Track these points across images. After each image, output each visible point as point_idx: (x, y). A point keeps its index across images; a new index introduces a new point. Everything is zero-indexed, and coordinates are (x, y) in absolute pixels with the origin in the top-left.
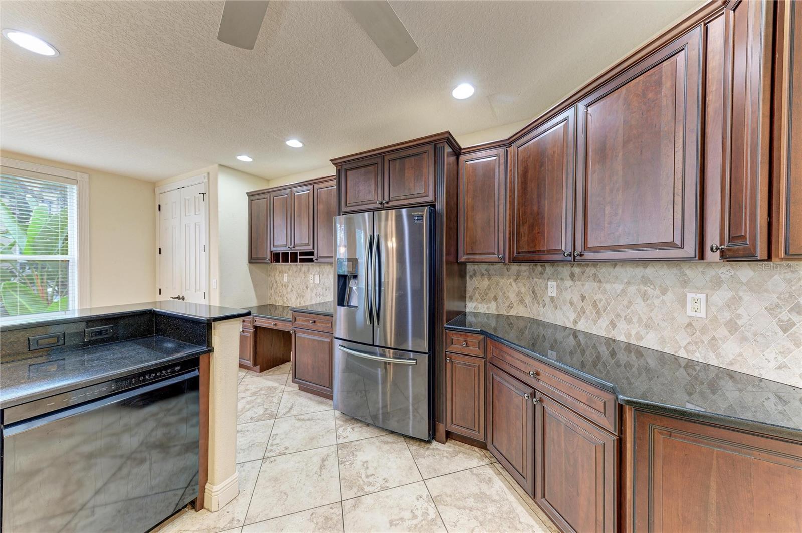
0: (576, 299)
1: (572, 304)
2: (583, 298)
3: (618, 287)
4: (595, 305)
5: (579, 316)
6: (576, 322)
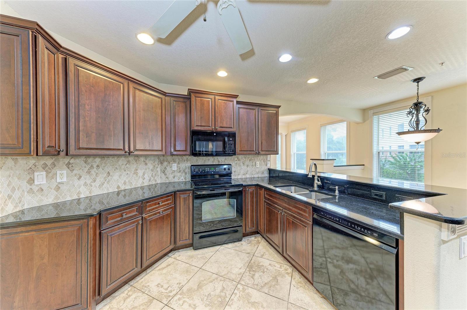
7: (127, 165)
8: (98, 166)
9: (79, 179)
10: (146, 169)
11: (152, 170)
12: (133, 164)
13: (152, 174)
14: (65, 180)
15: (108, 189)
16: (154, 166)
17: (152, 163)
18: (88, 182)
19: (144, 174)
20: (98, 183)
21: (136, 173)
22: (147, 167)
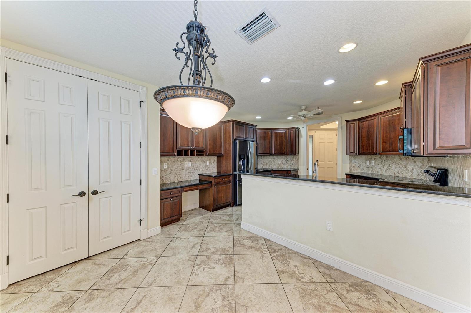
0: (263, 162)
1: (262, 164)
2: (264, 162)
3: (270, 160)
4: (266, 163)
5: (263, 166)
6: (262, 167)
7: (400, 161)
8: (385, 160)
9: (378, 165)
10: (415, 166)
11: (420, 167)
12: (404, 161)
13: (421, 171)
14: (373, 165)
15: (389, 174)
16: (423, 165)
17: (421, 162)
18: (381, 168)
19: (413, 169)
20: (385, 169)
21: (406, 167)
22: (415, 164)
